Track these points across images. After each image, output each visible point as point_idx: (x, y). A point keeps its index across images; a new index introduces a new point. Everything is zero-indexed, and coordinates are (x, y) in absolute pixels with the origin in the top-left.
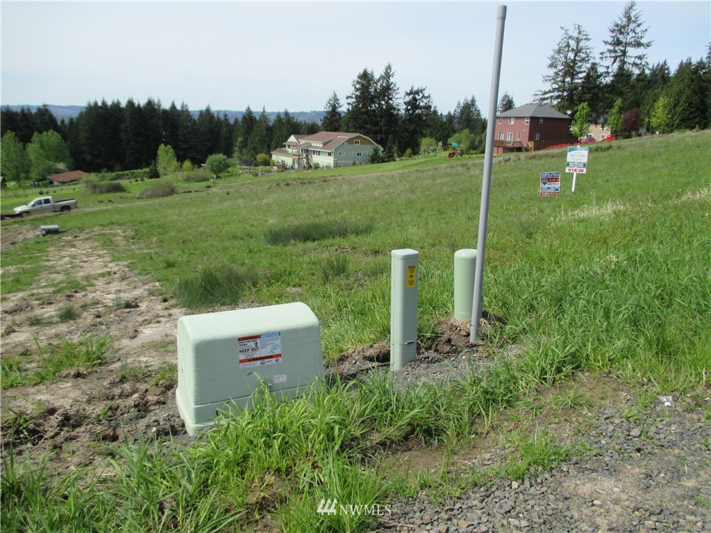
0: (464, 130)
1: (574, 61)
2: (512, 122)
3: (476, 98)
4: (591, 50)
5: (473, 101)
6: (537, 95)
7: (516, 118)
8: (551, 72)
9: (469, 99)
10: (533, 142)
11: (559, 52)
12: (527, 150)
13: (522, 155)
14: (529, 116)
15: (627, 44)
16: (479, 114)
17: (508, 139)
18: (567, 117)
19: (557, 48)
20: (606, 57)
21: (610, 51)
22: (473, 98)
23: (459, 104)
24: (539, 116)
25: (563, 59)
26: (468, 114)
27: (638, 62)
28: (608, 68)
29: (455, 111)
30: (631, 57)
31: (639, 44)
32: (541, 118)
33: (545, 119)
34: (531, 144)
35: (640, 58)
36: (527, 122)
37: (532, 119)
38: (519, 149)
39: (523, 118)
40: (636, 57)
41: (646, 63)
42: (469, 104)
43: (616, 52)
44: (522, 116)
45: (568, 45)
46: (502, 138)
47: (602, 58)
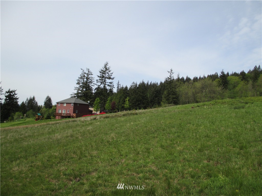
0: (30, 110)
1: (87, 82)
2: (65, 105)
3: (35, 97)
4: (93, 79)
5: (34, 98)
6: (72, 95)
7: (67, 103)
8: (78, 86)
9: (32, 97)
10: (75, 114)
11: (81, 78)
12: (73, 117)
13: (71, 119)
14: (73, 103)
15: (106, 78)
16: (37, 104)
17: (63, 112)
18: (88, 104)
19: (80, 76)
20: (99, 82)
21: (100, 80)
22: (34, 97)
23: (27, 99)
24: (77, 103)
25: (82, 81)
26: (32, 103)
27: (110, 84)
28: (99, 86)
29: (26, 102)
30: (108, 82)
31: (110, 78)
32: (78, 104)
33: (80, 104)
34: (74, 115)
35: (111, 83)
36: (72, 105)
37: (74, 104)
38: (69, 117)
39: (71, 103)
40: (109, 83)
41: (113, 85)
42: (32, 99)
43: (102, 80)
44: (70, 102)
45: (84, 76)
46: (60, 112)
47: (97, 82)
